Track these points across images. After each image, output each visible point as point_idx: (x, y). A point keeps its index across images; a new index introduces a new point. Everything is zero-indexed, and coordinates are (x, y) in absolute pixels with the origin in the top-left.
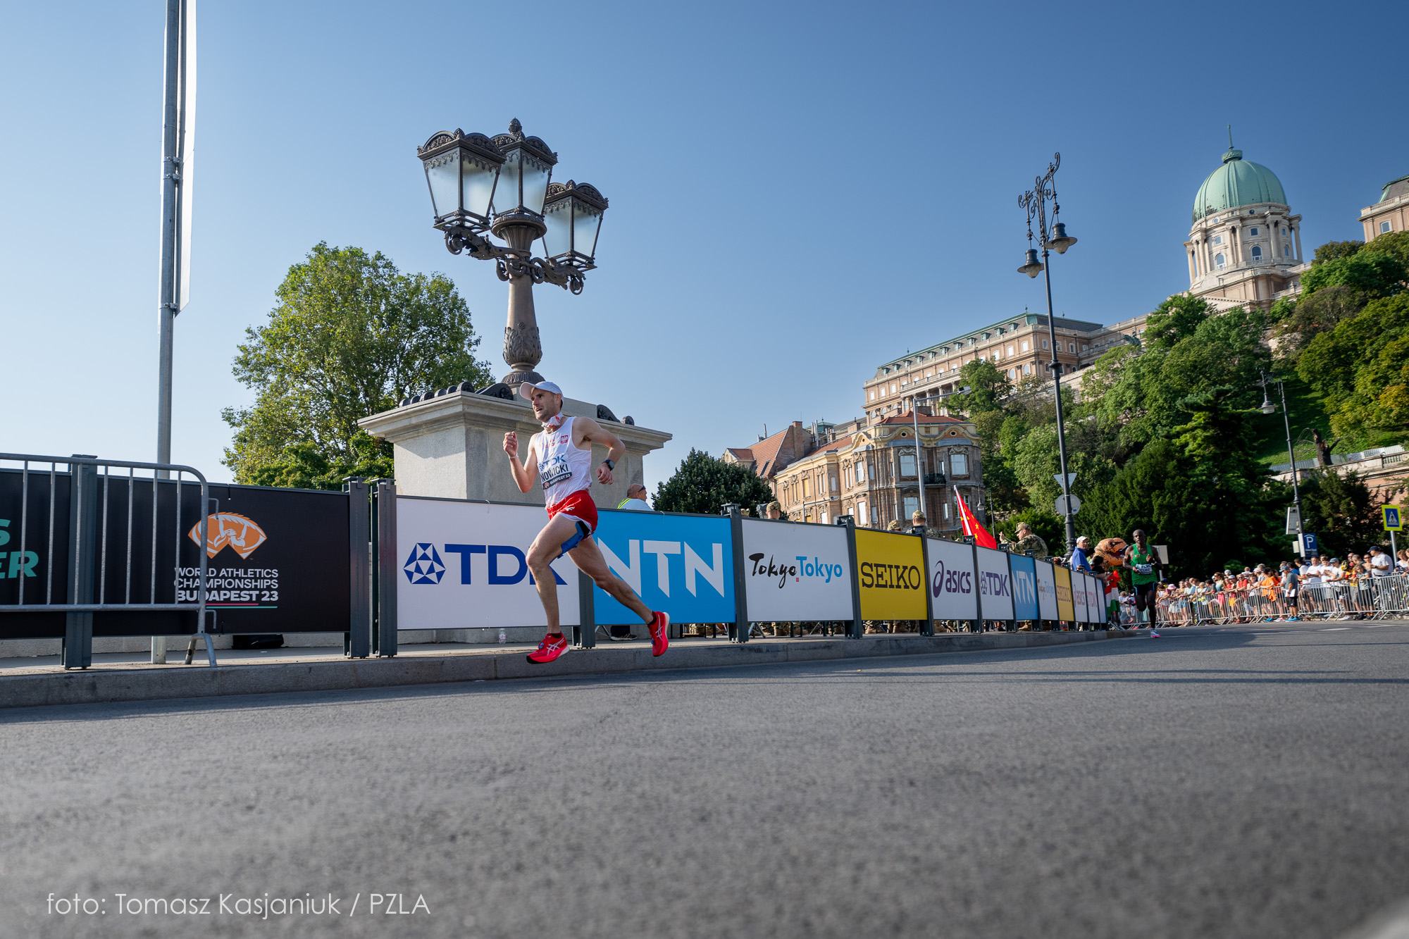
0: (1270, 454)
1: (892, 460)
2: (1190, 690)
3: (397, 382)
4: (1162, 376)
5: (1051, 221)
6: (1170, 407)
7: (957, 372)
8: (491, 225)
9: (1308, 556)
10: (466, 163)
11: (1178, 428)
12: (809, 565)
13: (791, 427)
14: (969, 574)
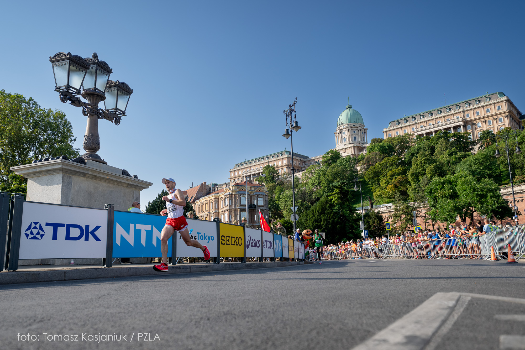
0: (356, 204)
1: (238, 198)
2: (320, 282)
3: (35, 153)
4: (326, 176)
5: (294, 120)
6: (328, 186)
7: (262, 169)
8: (81, 93)
9: (365, 237)
10: (71, 67)
11: (330, 193)
12: (202, 236)
13: (202, 184)
14: (259, 241)
